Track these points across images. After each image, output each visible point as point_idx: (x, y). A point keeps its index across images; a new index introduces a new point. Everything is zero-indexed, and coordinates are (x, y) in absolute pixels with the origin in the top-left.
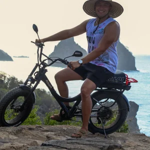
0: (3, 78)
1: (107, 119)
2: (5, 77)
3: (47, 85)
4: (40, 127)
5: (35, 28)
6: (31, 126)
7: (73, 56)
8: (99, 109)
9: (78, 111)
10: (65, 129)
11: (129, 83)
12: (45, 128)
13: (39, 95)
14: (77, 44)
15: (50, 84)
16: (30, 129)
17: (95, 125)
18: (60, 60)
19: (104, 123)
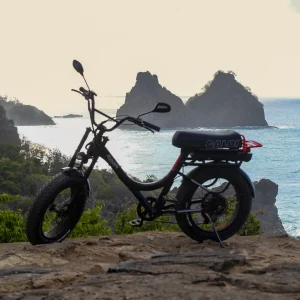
0: (39, 154)
1: (220, 213)
2: (42, 153)
3: (110, 164)
4: (107, 239)
5: (78, 67)
6: (91, 239)
7: (154, 111)
8: (204, 199)
9: (167, 204)
10: (152, 238)
11: (248, 149)
12: (116, 240)
14: (164, 88)
15: (114, 161)
16: (90, 244)
17: (200, 226)
18: (130, 119)
19: (214, 221)
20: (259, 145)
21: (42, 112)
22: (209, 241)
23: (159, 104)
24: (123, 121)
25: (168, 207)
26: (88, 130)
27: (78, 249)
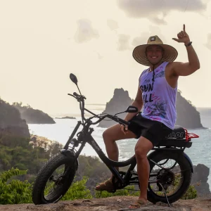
0: (43, 145)
1: (169, 184)
2: (46, 144)
4: (88, 201)
6: (76, 201)
7: (126, 112)
8: (159, 173)
9: (133, 176)
10: (120, 200)
11: (190, 139)
12: (95, 202)
13: (91, 164)
15: (97, 145)
16: (76, 205)
17: (155, 192)
18: (109, 116)
19: (166, 189)
20: (197, 137)
21: (46, 115)
22: (160, 202)
23: (130, 107)
24: (104, 117)
25: (134, 179)
26: (79, 123)
27: (67, 208)
